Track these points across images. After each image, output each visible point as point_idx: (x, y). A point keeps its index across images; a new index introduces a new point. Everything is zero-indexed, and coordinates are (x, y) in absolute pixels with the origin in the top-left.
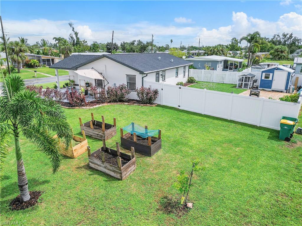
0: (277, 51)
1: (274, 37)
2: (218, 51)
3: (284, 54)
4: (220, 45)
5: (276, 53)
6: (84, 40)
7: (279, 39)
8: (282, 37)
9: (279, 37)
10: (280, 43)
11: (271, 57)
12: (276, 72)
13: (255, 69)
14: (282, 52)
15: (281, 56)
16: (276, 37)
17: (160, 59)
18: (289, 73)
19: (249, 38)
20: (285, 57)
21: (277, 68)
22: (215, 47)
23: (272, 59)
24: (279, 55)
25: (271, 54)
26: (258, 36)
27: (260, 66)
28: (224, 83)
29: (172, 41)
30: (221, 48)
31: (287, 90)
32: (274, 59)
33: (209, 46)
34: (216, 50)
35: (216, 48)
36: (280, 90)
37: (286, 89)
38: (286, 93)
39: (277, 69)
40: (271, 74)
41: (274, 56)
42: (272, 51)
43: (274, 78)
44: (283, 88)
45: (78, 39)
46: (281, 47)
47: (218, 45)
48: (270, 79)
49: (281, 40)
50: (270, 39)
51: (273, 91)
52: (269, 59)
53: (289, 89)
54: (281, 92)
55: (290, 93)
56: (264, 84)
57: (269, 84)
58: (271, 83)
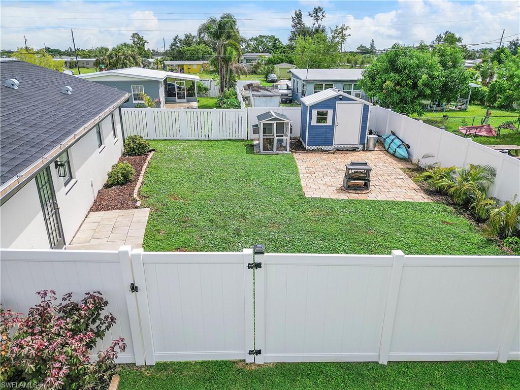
12: (340, 105)
13: (261, 98)
17: (16, 88)
21: (341, 95)
27: (268, 91)
28: (211, 138)
31: (364, 145)
36: (350, 147)
37: (362, 142)
38: (363, 150)
39: (341, 99)
44: (354, 141)
51: (338, 150)
53: (368, 142)
54: (354, 150)
55: (370, 149)
56: (317, 136)
57: (328, 134)
58: (331, 132)
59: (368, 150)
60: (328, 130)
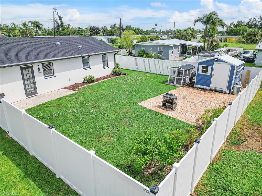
0: (249, 34)
1: (250, 20)
2: (188, 34)
3: (257, 37)
4: (190, 28)
5: (249, 37)
6: (69, 24)
7: (255, 22)
8: (259, 20)
9: (255, 20)
10: (256, 26)
11: (243, 40)
12: (216, 64)
13: (203, 57)
14: (255, 35)
15: (254, 40)
16: (252, 20)
17: (58, 45)
18: (233, 67)
19: (205, 19)
20: (258, 41)
21: (216, 58)
22: (184, 31)
23: (244, 43)
24: (251, 38)
25: (243, 37)
26: (215, 17)
29: (156, 25)
30: (190, 32)
31: (230, 90)
32: (246, 43)
33: (179, 30)
34: (185, 33)
35: (186, 31)
36: (220, 89)
37: (229, 88)
38: (229, 94)
39: (217, 61)
40: (210, 68)
41: (247, 40)
42: (245, 34)
43: (214, 73)
44: (224, 86)
45: (62, 23)
46: (253, 30)
47: (188, 28)
48: (209, 73)
49: (257, 23)
50: (246, 23)
51: (212, 90)
52: (241, 42)
53: (233, 89)
54: (222, 92)
55: (234, 94)
56: (201, 80)
57: (207, 80)
58: (210, 79)
59: (233, 94)
60: (208, 77)
